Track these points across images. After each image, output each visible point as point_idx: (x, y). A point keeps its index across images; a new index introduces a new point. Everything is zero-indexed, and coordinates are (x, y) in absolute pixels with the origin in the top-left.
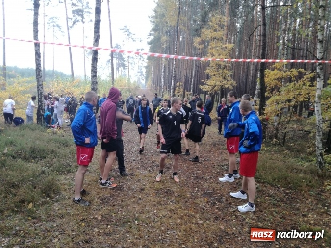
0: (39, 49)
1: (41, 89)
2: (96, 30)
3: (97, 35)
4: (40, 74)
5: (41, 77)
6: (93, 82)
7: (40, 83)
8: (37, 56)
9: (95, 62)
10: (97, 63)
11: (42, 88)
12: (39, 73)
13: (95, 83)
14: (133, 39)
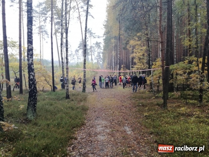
13: (85, 72)
14: (93, 36)
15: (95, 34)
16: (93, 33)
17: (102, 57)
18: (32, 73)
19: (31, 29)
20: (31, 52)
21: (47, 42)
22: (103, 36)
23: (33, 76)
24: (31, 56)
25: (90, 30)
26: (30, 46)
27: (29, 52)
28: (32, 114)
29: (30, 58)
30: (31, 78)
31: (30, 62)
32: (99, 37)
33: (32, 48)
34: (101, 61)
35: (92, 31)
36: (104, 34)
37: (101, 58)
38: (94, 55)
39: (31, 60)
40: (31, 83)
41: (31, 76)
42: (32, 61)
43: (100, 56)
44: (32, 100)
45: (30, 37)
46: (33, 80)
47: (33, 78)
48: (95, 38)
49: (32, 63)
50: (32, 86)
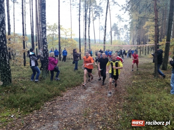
13: (104, 47)
14: (122, 21)
15: (123, 18)
16: (122, 18)
17: (129, 36)
18: (45, 45)
19: (44, 12)
20: (44, 30)
22: (129, 20)
23: (46, 47)
24: (44, 32)
25: (120, 16)
26: (43, 25)
27: (43, 30)
28: (45, 74)
29: (44, 34)
30: (44, 49)
31: (44, 37)
32: (126, 21)
33: (45, 27)
34: (129, 40)
35: (121, 17)
36: (130, 19)
38: (123, 35)
39: (44, 35)
40: (44, 52)
41: (44, 47)
42: (46, 36)
43: (128, 35)
44: (45, 65)
45: (43, 18)
46: (46, 51)
47: (46, 49)
48: (123, 22)
49: (45, 38)
50: (45, 55)
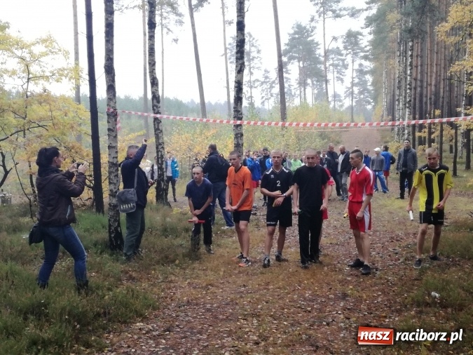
0: (157, 90)
1: (161, 150)
2: (239, 55)
3: (240, 62)
4: (160, 128)
5: (162, 131)
6: (236, 135)
7: (160, 141)
8: (155, 101)
9: (239, 104)
10: (241, 104)
11: (163, 148)
12: (158, 126)
13: (239, 136)
14: (334, 11)
17: (370, 88)
21: (176, 41)
34: (369, 103)
37: (368, 90)
38: (342, 80)
